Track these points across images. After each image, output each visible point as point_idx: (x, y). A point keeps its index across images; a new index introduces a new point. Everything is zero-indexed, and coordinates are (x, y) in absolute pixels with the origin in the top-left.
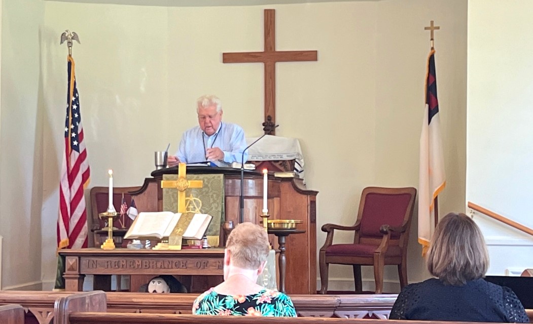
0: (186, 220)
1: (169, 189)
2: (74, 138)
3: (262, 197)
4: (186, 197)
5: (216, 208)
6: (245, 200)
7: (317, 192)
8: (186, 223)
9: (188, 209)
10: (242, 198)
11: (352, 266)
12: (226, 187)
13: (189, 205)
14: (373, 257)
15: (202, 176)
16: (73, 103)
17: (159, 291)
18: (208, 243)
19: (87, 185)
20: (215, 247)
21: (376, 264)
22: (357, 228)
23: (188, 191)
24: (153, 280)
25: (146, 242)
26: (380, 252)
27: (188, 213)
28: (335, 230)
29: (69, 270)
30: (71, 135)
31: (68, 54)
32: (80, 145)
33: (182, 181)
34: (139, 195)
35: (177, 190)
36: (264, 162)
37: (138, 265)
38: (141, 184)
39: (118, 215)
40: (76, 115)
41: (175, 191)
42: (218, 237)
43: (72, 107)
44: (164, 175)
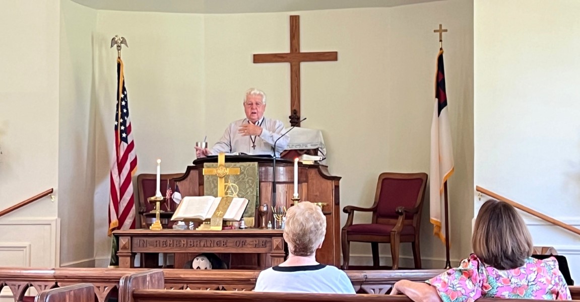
0: (226, 203)
1: (209, 175)
2: (123, 131)
3: (293, 183)
4: (225, 182)
5: (252, 192)
6: (277, 185)
7: (340, 178)
8: (226, 206)
9: (226, 194)
10: (274, 184)
11: (370, 244)
12: (260, 173)
13: (227, 190)
14: (390, 236)
15: (238, 164)
16: (122, 100)
17: (203, 268)
18: (245, 224)
19: (134, 173)
20: (251, 228)
21: (392, 241)
22: (374, 210)
23: (226, 178)
24: (198, 258)
25: (189, 223)
26: (396, 230)
27: (227, 197)
28: (355, 212)
29: (122, 249)
30: (120, 128)
31: (117, 57)
32: (128, 137)
33: (222, 169)
34: (182, 182)
35: (217, 177)
36: (290, 151)
37: (184, 245)
38: (184, 171)
39: (165, 199)
40: (125, 111)
41: (215, 178)
42: (254, 218)
43: (121, 103)
44: (205, 164)
